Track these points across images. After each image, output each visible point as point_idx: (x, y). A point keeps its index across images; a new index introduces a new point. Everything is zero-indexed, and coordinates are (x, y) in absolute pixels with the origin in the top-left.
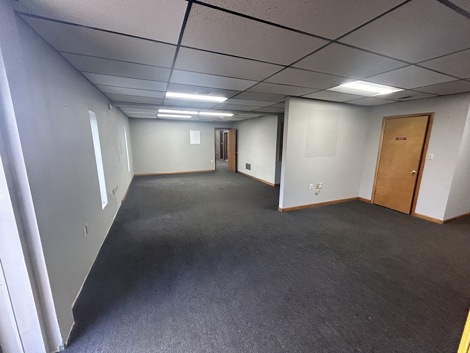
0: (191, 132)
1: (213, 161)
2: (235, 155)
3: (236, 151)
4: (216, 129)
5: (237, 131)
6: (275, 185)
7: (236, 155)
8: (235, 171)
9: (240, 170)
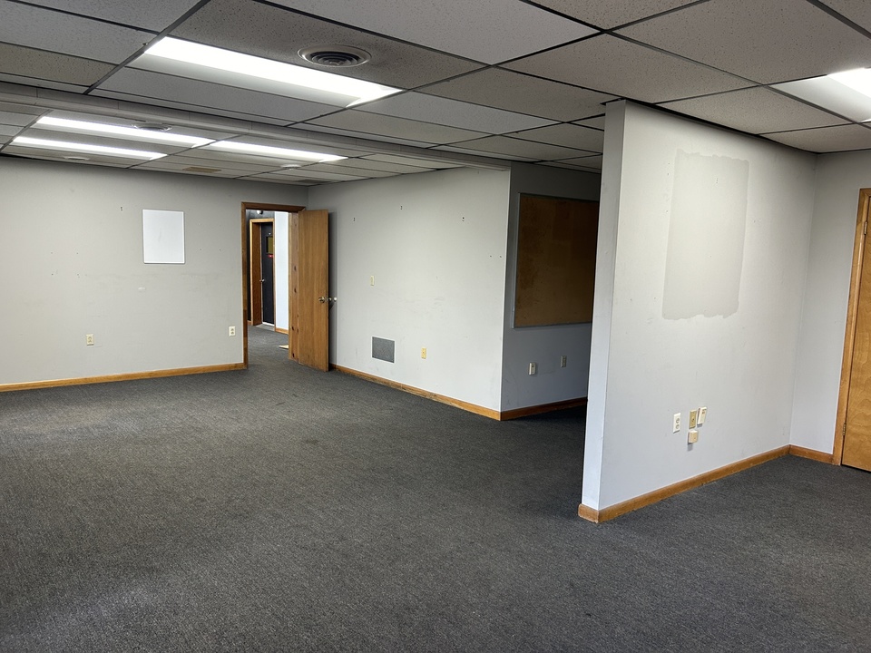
0: (148, 214)
1: (235, 329)
2: (324, 307)
3: (330, 291)
4: (247, 206)
5: (331, 220)
6: (502, 414)
7: (331, 306)
8: (324, 365)
9: (342, 361)
